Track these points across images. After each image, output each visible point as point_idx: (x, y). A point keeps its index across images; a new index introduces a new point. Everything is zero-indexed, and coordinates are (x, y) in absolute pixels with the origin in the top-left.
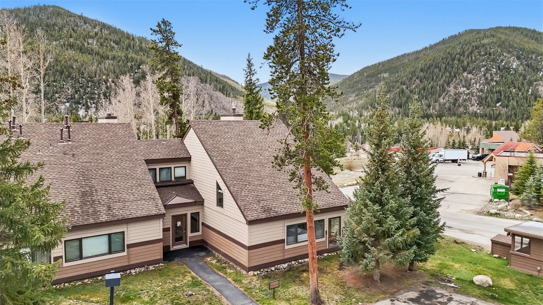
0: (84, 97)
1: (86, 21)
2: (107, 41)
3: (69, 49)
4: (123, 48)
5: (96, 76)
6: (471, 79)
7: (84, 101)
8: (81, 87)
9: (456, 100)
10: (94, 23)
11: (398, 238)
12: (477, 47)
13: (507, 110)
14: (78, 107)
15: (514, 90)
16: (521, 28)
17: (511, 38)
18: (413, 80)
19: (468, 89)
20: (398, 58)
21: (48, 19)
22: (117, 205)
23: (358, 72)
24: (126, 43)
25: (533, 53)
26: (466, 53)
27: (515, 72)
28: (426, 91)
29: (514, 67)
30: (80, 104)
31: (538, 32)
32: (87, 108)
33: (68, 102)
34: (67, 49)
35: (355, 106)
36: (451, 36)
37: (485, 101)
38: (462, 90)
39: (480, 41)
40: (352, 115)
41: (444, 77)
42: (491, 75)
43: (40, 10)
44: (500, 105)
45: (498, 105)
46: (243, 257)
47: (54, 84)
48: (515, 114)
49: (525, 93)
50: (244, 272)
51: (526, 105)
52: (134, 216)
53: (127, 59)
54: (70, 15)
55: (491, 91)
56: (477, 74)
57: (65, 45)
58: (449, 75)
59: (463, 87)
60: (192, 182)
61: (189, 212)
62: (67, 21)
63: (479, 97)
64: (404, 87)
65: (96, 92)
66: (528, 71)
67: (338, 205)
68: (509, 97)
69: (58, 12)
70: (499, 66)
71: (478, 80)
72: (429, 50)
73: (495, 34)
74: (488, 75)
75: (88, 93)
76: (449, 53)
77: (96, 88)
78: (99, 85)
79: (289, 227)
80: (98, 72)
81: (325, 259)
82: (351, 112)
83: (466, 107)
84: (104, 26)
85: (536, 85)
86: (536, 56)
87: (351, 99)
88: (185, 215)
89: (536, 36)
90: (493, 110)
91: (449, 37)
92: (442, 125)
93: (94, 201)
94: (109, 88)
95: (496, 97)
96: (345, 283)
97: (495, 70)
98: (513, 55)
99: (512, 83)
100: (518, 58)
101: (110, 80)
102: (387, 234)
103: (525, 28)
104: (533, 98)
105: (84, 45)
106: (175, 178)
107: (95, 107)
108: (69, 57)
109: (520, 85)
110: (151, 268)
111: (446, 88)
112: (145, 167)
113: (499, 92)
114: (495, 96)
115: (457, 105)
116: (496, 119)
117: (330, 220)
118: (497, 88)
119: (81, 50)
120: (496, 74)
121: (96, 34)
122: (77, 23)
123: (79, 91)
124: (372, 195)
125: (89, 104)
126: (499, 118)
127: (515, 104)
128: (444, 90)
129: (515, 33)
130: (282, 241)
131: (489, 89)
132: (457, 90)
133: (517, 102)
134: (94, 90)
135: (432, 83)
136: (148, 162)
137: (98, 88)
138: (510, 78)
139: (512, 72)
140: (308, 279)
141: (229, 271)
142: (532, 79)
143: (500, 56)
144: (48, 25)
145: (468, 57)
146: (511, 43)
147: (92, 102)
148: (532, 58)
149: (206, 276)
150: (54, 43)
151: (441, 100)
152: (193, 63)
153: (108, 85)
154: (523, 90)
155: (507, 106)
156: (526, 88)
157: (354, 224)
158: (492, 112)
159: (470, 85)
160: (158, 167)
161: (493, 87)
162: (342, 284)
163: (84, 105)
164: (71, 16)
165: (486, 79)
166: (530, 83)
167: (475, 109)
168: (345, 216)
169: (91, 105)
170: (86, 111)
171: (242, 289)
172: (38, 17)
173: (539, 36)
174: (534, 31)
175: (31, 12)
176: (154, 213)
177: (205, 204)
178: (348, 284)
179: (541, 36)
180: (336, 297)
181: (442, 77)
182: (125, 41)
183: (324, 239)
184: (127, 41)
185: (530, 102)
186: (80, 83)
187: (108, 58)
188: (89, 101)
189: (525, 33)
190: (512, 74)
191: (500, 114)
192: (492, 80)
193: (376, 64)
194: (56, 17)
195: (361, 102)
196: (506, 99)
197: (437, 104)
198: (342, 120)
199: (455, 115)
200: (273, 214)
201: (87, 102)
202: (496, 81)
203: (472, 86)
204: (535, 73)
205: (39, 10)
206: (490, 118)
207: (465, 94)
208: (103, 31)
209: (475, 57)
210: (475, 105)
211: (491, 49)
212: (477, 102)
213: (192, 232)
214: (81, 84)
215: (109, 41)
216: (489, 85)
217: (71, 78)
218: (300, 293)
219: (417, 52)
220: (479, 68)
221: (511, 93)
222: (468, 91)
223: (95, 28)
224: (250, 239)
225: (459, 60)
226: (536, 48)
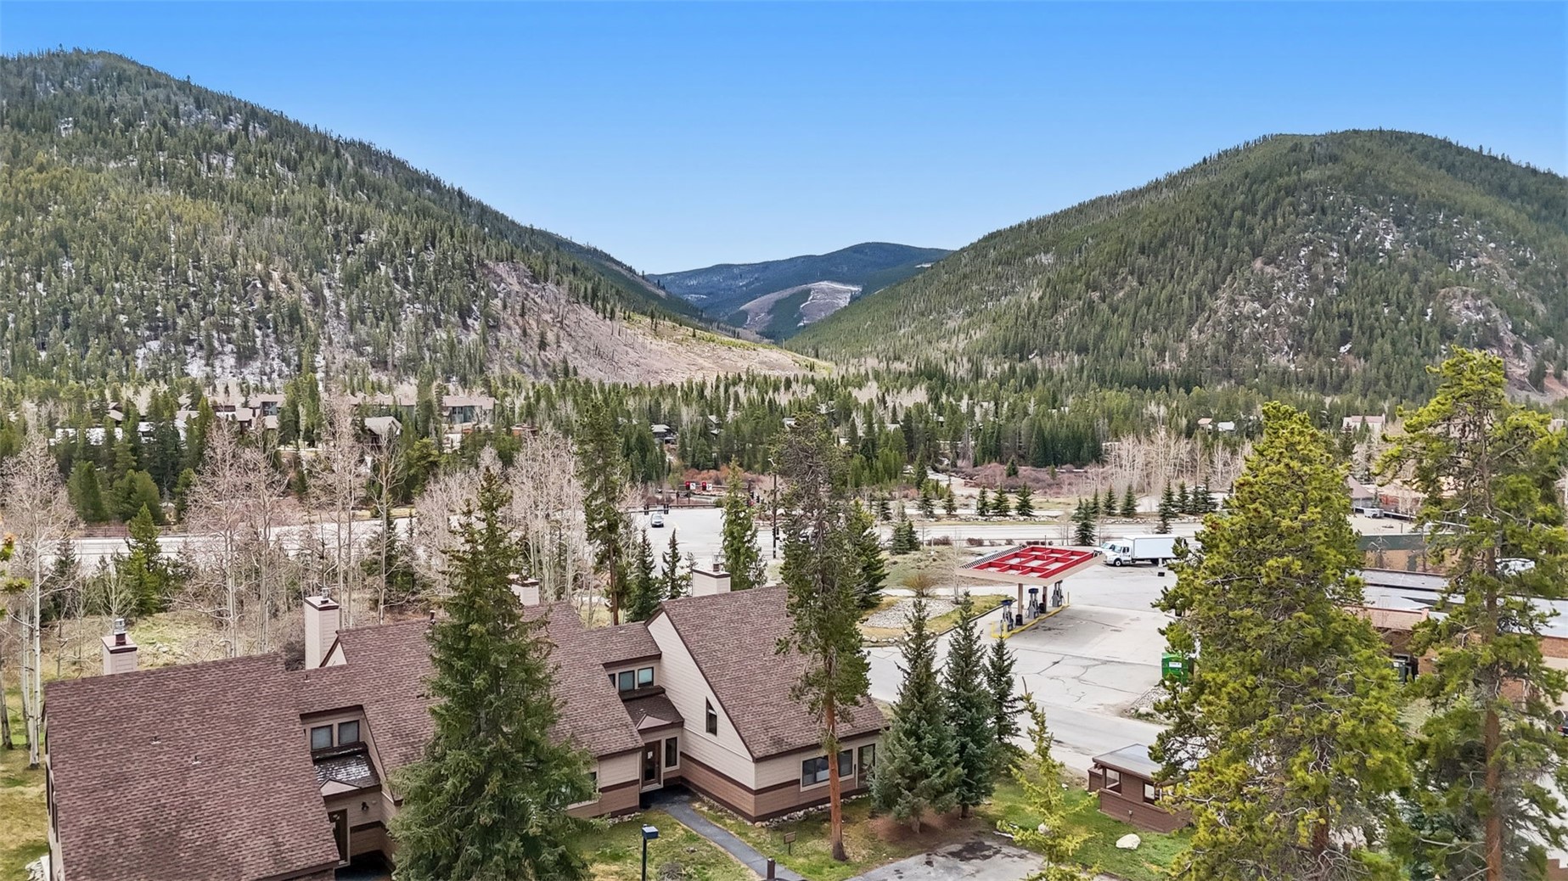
0: (202, 323)
1: (202, 99)
2: (263, 160)
3: (155, 182)
4: (310, 180)
5: (235, 264)
6: (1272, 279)
7: (203, 333)
8: (195, 295)
9: (1233, 335)
10: (226, 105)
11: (936, 780)
12: (1290, 192)
13: (1368, 365)
14: (186, 353)
15: (1386, 311)
16: (1411, 135)
17: (1381, 166)
18: (1119, 278)
19: (1264, 307)
20: (1081, 209)
21: (91, 92)
22: (586, 737)
23: (973, 246)
24: (317, 165)
25: (1439, 207)
26: (1261, 206)
27: (1390, 260)
28: (1152, 309)
29: (1388, 245)
30: (190, 342)
31: (1457, 147)
32: (211, 355)
33: (156, 339)
34: (150, 185)
35: (961, 346)
36: (1226, 152)
37: (1310, 340)
38: (1248, 307)
39: (1299, 173)
40: (952, 372)
41: (1201, 273)
42: (1326, 267)
43: (65, 65)
44: (1349, 352)
45: (1342, 349)
46: (748, 804)
48: (1388, 377)
49: (1415, 318)
50: (749, 823)
51: (1418, 352)
52: (609, 752)
53: (324, 213)
54: (154, 80)
55: (1324, 313)
56: (1288, 265)
57: (142, 173)
58: (1215, 265)
59: (1253, 299)
60: (663, 691)
61: (663, 737)
62: (145, 101)
63: (1295, 329)
64: (1096, 295)
65: (237, 309)
66: (1423, 258)
67: (871, 728)
68: (1372, 329)
69: (120, 73)
70: (1347, 242)
71: (1290, 280)
72: (1164, 190)
73: (1337, 151)
74: (1318, 269)
75: (213, 313)
76: (1215, 206)
77: (235, 299)
78: (244, 288)
79: (804, 762)
80: (242, 250)
81: (853, 803)
82: (951, 364)
83: (1259, 356)
84: (253, 114)
85: (1444, 297)
86: (1446, 216)
87: (951, 324)
88: (659, 742)
89: (1450, 158)
90: (1331, 365)
91: (1219, 155)
92: (1168, 434)
93: (557, 733)
94: (271, 298)
95: (1337, 329)
96: (876, 835)
97: (1335, 255)
98: (1385, 214)
99: (1382, 292)
100: (1399, 222)
101: (276, 275)
102: (925, 774)
103: (1423, 136)
104: (1436, 332)
105: (198, 174)
106: (640, 685)
107: (232, 352)
108: (158, 208)
109: (1401, 296)
110: (626, 818)
111: (1208, 300)
112: (604, 676)
113: (1347, 315)
114: (1337, 326)
115: (1236, 347)
116: (1337, 389)
117: (861, 750)
118: (1342, 305)
119: (190, 186)
120: (1340, 264)
121: (232, 140)
122: (177, 107)
123: (188, 306)
124: (908, 726)
125: (216, 344)
126: (1346, 386)
127: (1388, 347)
128: (1201, 308)
129: (1395, 149)
130: (797, 782)
131: (1319, 306)
132: (1236, 307)
133: (1393, 344)
134: (232, 302)
135: (1170, 287)
136: (607, 666)
137: (241, 299)
138: (1376, 276)
139: (1381, 260)
140: (829, 829)
141: (728, 821)
142: (1434, 279)
143: (1350, 217)
144: (91, 112)
145: (1264, 217)
146: (1381, 180)
147: (225, 337)
148: (1435, 220)
149: (701, 828)
150: (112, 165)
151: (1194, 334)
152: (506, 218)
153: (271, 289)
154: (1409, 311)
155: (1367, 355)
156: (1419, 305)
157: (886, 762)
158: (1326, 370)
159: (1270, 295)
160: (617, 672)
161: (1331, 300)
162: (871, 837)
163: (201, 347)
164: (157, 86)
165: (1313, 278)
166: (1430, 292)
167: (1283, 362)
168: (879, 743)
169: (223, 346)
170: (207, 365)
171: (750, 845)
172: (62, 86)
173: (1459, 158)
174: (1446, 145)
175: (39, 71)
176: (631, 746)
177: (686, 726)
178: (880, 837)
179: (1463, 157)
180: (864, 852)
181: (1196, 272)
182: (314, 159)
183: (852, 776)
184: (322, 158)
185: (1427, 343)
186: (190, 285)
187: (269, 210)
188: (216, 335)
189: (1420, 149)
190: (1382, 267)
191: (1347, 375)
192: (1329, 281)
193: (1020, 226)
194: (112, 88)
195: (978, 335)
196: (1363, 333)
197: (1183, 345)
198: (924, 392)
199: (1229, 375)
200: (785, 748)
201: (209, 337)
202: (1338, 285)
203: (1275, 297)
204: (1441, 264)
205: (61, 65)
206: (1323, 387)
207: (1257, 319)
208: (251, 128)
209: (1284, 217)
210: (1282, 350)
211: (1326, 195)
212: (1290, 342)
213: (668, 765)
214: (194, 286)
215: (270, 160)
216: (1321, 296)
217: (163, 270)
218: (820, 848)
219: (1134, 194)
220: (1293, 247)
221: (1377, 319)
222: (1264, 312)
223: (226, 121)
224: (756, 781)
225: (1241, 226)
226: (1448, 193)
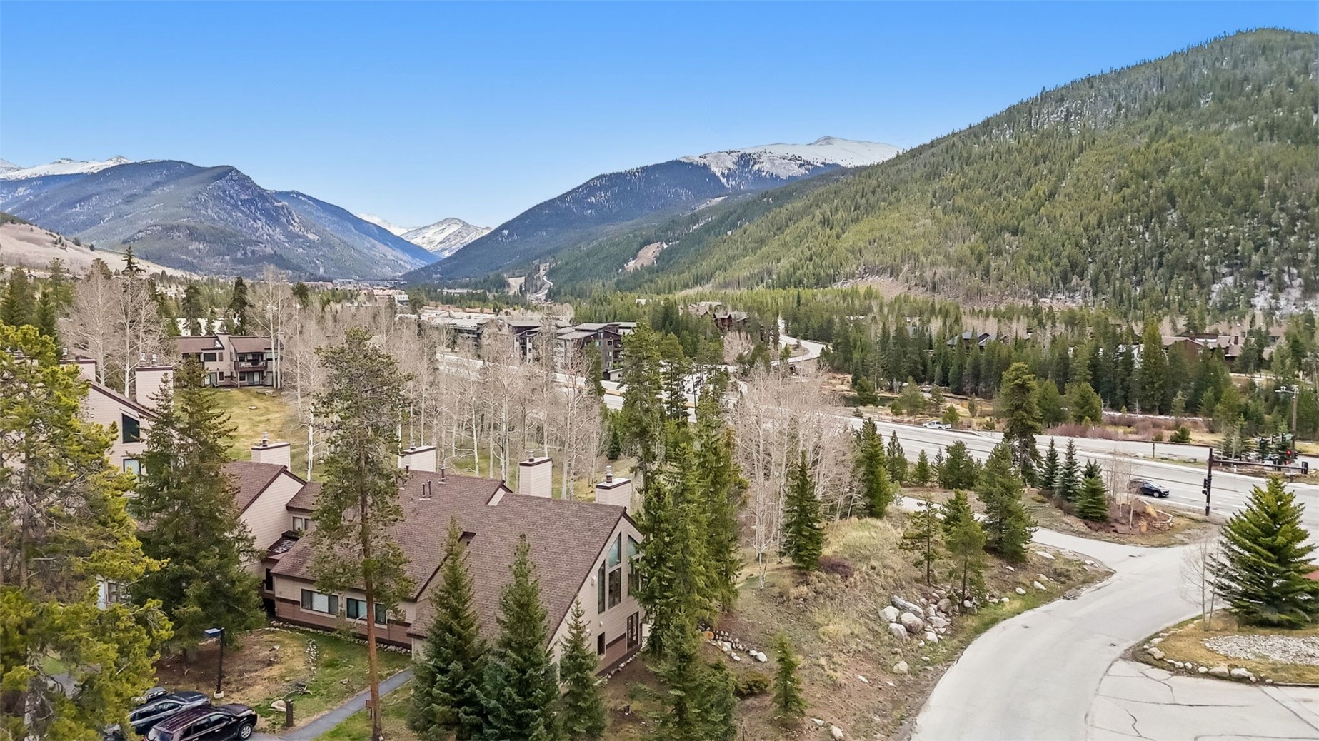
0: (1276, 260)
3: (1265, 138)
7: (1275, 269)
8: (1273, 234)
14: (1256, 287)
30: (1261, 277)
32: (1279, 289)
33: (1231, 274)
47: (1207, 230)
57: (1256, 129)
62: (1280, 65)
65: (1312, 246)
69: (1266, 43)
75: (1287, 250)
77: (1312, 236)
107: (1300, 286)
108: (1259, 160)
119: (1297, 136)
123: (1265, 244)
125: (1286, 278)
134: (1308, 239)
144: (1228, 85)
147: (1295, 271)
150: (1232, 127)
163: (1271, 281)
169: (1291, 280)
170: (1273, 297)
188: (1286, 269)
201: (1280, 272)
